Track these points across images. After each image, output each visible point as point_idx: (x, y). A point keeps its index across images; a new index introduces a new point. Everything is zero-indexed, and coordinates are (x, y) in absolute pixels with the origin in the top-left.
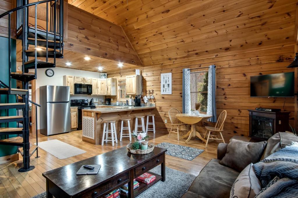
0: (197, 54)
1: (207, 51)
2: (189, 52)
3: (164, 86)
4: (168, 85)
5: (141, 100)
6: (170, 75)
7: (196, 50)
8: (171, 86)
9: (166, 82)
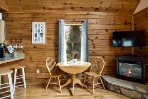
0: (72, 8)
1: (81, 8)
2: (66, 4)
3: (36, 36)
4: (42, 34)
5: (4, 50)
6: (43, 24)
7: (72, 4)
8: (44, 36)
9: (39, 31)
